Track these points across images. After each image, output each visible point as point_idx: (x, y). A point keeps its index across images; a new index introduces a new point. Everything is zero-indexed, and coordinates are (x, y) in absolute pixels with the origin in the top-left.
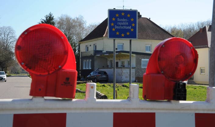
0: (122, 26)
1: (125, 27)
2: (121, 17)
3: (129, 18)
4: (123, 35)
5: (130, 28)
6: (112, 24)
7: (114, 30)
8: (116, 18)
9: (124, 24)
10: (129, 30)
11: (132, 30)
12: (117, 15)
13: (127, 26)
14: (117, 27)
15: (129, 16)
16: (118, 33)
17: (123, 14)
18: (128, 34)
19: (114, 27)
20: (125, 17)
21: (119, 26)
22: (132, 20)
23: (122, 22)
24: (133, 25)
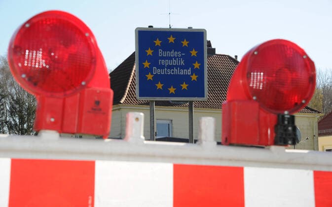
0: (170, 67)
1: (176, 71)
2: (166, 47)
3: (186, 50)
4: (172, 90)
5: (188, 72)
6: (147, 64)
7: (150, 77)
8: (156, 49)
9: (174, 62)
10: (187, 78)
11: (194, 77)
12: (158, 42)
13: (182, 67)
14: (158, 71)
15: (185, 43)
16: (159, 86)
17: (171, 39)
18: (184, 86)
19: (150, 70)
20: (177, 46)
21: (162, 67)
22: (194, 53)
23: (170, 58)
24: (197, 65)
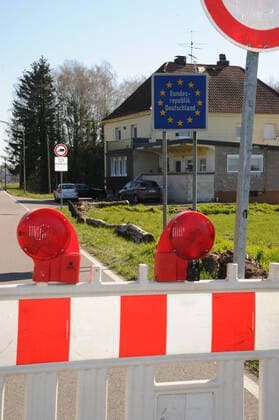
0: (179, 105)
1: (184, 108)
2: (176, 88)
3: (193, 91)
4: (180, 123)
5: (193, 108)
6: (160, 103)
7: (163, 113)
8: (167, 90)
9: (182, 101)
10: (191, 114)
11: (198, 113)
12: (169, 85)
13: (188, 105)
14: (168, 108)
15: (191, 85)
16: (170, 120)
17: (180, 82)
18: (190, 120)
19: (163, 108)
20: (185, 88)
21: (171, 105)
22: (198, 93)
23: (179, 98)
24: (200, 103)
